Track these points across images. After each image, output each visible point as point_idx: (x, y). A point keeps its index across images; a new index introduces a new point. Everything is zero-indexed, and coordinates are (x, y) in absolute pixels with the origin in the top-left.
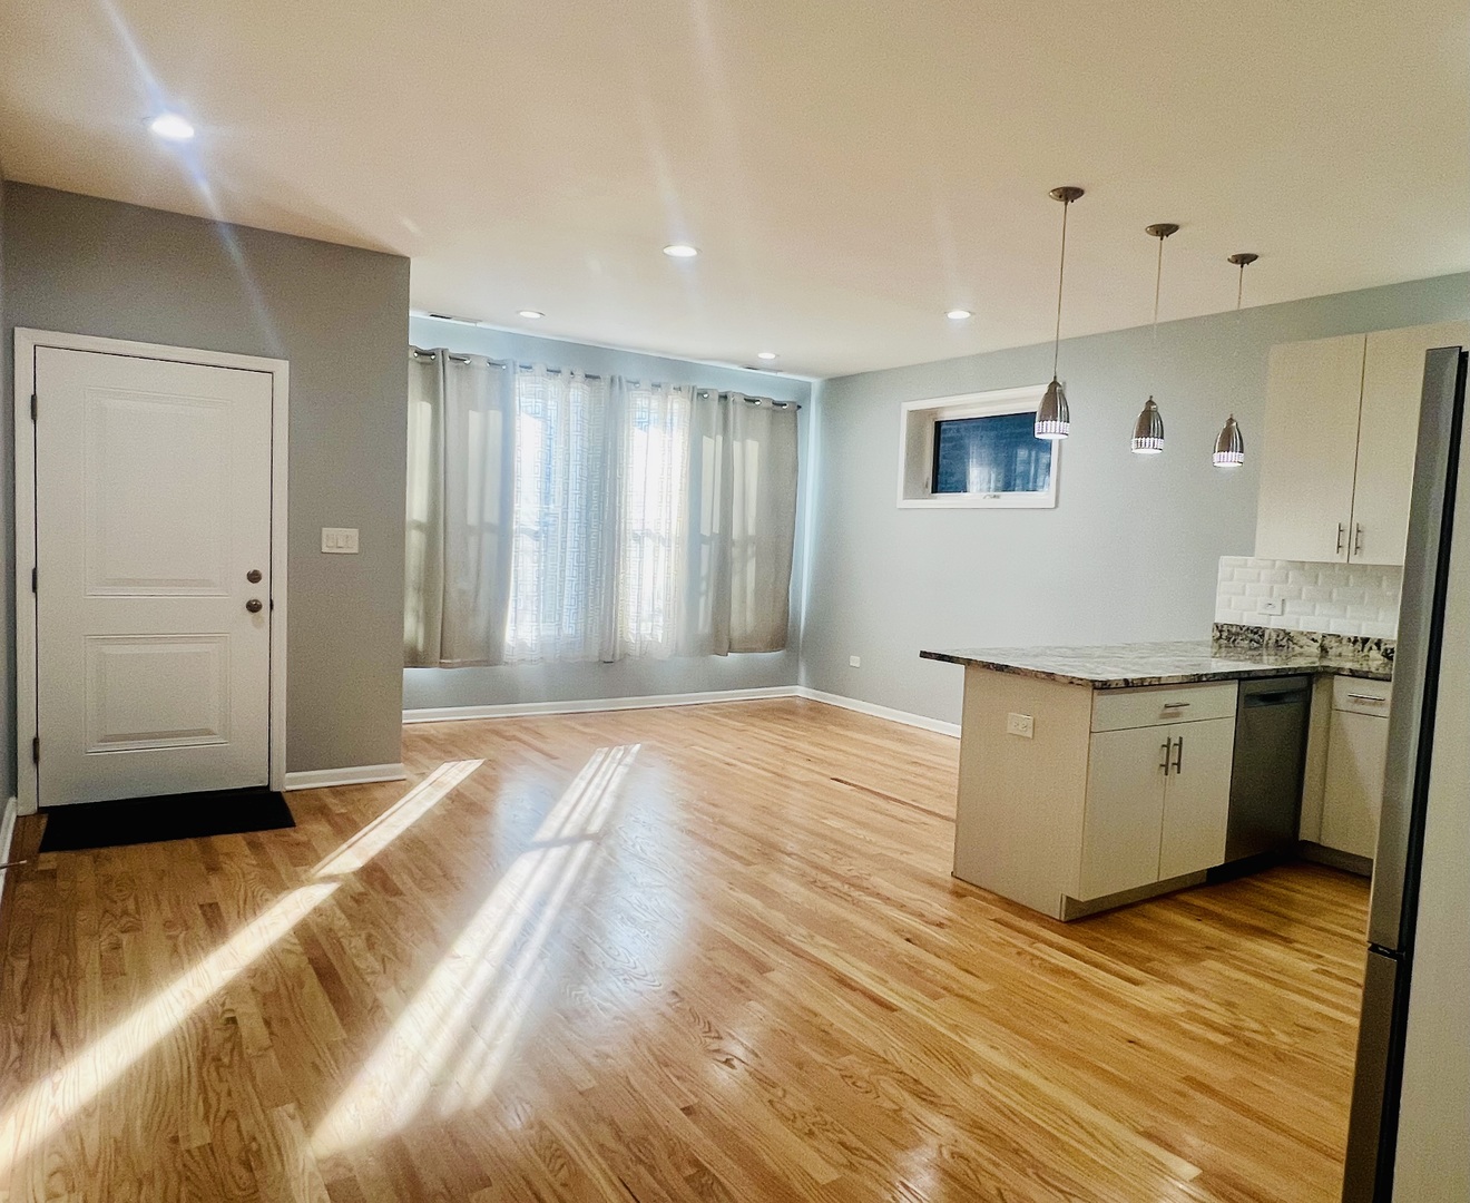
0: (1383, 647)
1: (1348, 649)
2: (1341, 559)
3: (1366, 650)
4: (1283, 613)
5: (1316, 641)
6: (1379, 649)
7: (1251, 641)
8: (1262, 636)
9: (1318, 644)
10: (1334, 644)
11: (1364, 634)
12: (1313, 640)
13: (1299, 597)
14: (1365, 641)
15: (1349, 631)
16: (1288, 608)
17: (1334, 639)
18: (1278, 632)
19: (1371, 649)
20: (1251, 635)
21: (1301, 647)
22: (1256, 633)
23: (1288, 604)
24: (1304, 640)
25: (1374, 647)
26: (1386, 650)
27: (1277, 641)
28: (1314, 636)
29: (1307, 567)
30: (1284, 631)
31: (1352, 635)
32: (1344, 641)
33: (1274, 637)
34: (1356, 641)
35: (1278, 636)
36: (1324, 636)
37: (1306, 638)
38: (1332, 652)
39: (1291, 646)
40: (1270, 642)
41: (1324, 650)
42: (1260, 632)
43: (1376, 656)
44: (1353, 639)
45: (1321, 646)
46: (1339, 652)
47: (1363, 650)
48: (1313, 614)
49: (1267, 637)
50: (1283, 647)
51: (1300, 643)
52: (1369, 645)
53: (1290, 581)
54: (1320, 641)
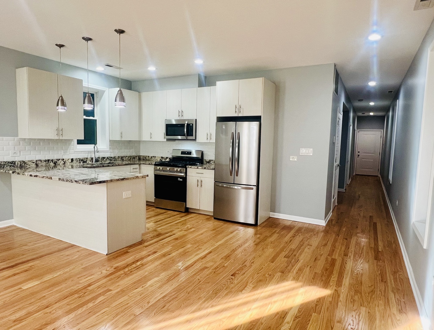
0: (53, 161)
1: (44, 164)
2: (57, 138)
3: (49, 163)
4: (20, 156)
5: (34, 163)
6: (52, 162)
7: (10, 166)
9: (35, 164)
10: (40, 163)
11: (47, 159)
13: (25, 149)
14: (49, 160)
15: (43, 158)
16: (21, 154)
17: (40, 161)
19: (50, 162)
20: (10, 164)
21: (30, 165)
22: (12, 163)
23: (21, 152)
24: (30, 163)
25: (51, 162)
26: (54, 162)
27: (20, 165)
28: (33, 161)
29: (26, 140)
30: (23, 161)
31: (44, 159)
32: (42, 161)
33: (19, 163)
34: (46, 161)
35: (21, 163)
36: (36, 161)
37: (30, 162)
38: (39, 165)
39: (26, 165)
40: (18, 165)
41: (37, 165)
42: (14, 163)
43: (52, 164)
44: (45, 160)
45: (36, 164)
46: (41, 165)
47: (48, 163)
48: (30, 154)
49: (16, 164)
50: (23, 166)
51: (29, 164)
52: (49, 162)
53: (21, 145)
54: (35, 163)
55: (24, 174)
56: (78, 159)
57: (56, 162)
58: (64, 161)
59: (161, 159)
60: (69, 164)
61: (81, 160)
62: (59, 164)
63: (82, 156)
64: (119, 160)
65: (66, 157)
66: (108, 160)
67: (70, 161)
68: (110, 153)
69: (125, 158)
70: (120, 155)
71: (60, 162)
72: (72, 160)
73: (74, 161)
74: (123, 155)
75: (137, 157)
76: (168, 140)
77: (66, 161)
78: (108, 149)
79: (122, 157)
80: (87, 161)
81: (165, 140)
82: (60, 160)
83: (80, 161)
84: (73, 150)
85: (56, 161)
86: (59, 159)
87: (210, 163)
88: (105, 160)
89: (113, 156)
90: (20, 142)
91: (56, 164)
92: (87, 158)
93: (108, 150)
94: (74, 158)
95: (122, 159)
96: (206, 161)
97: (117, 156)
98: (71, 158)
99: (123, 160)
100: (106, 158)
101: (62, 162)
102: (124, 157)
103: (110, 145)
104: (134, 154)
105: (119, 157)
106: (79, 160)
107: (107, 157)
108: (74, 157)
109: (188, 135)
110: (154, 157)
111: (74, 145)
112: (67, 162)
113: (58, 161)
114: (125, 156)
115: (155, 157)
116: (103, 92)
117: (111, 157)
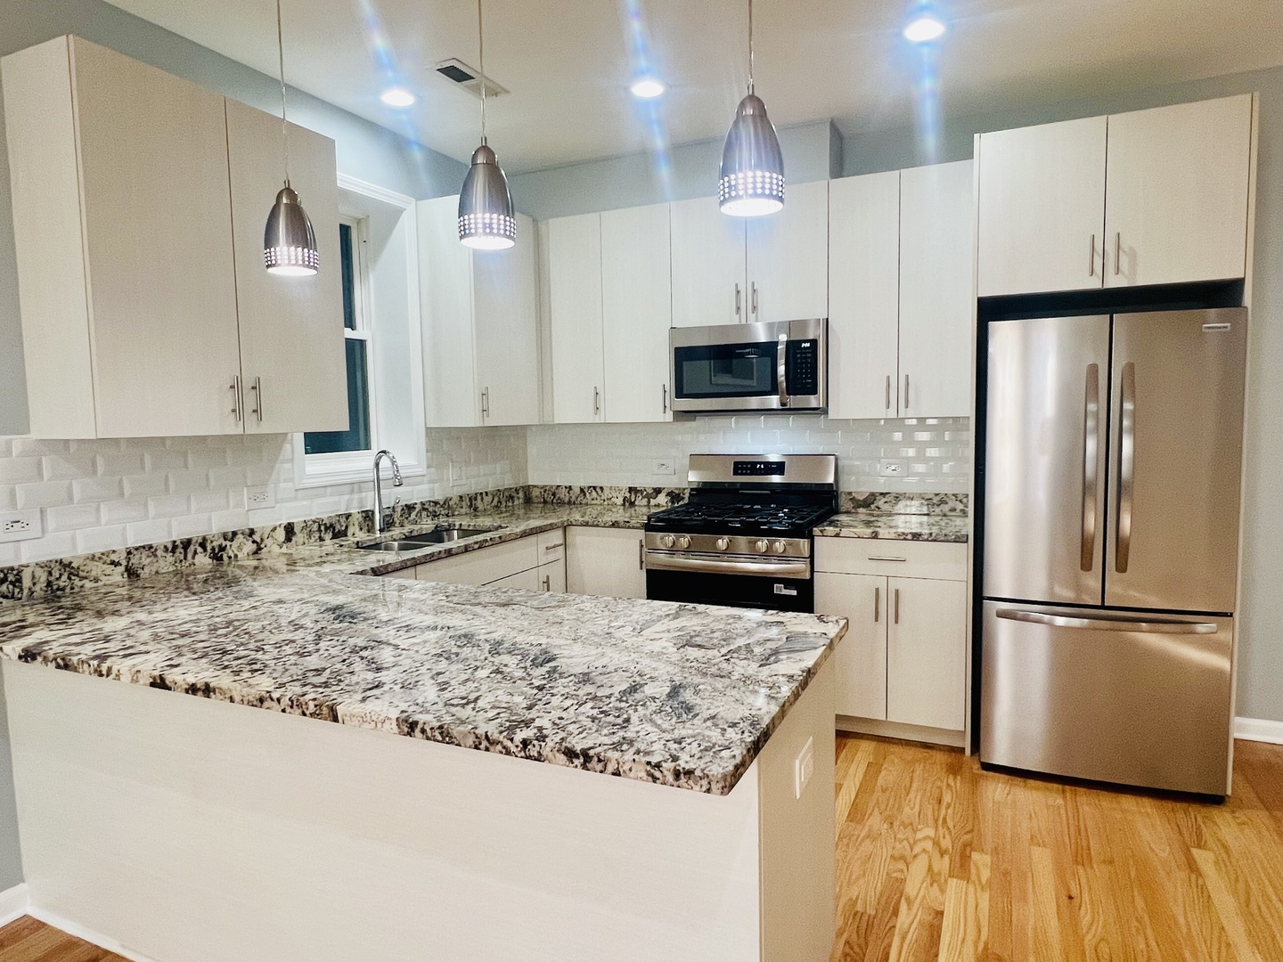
0: (209, 547)
1: (166, 564)
2: (231, 428)
3: (189, 556)
4: (43, 531)
5: (118, 563)
6: (205, 550)
8: (18, 581)
9: (121, 569)
10: (146, 561)
11: (178, 535)
12: (113, 563)
13: (71, 498)
14: (187, 544)
15: (160, 538)
16: (51, 523)
17: (145, 553)
18: (47, 567)
19: (195, 553)
21: (96, 580)
23: (50, 514)
24: (97, 569)
25: (200, 550)
26: (213, 549)
27: (49, 584)
28: (114, 557)
30: (61, 562)
31: (167, 540)
32: (159, 553)
33: (42, 576)
34: (175, 547)
35: (50, 574)
36: (129, 553)
37: (100, 564)
38: (144, 574)
39: (77, 582)
40: (37, 588)
41: (132, 573)
42: (11, 578)
43: (203, 560)
44: (170, 547)
45: (128, 569)
46: (154, 569)
47: (185, 558)
48: (98, 522)
49: (27, 583)
50: (63, 589)
51: (93, 573)
52: (192, 548)
53: (46, 475)
54: (124, 563)
55: (104, 668)
56: (314, 522)
57: (222, 549)
58: (257, 537)
59: (628, 495)
60: (276, 549)
61: (326, 529)
62: (236, 556)
63: (325, 509)
64: (463, 511)
65: (262, 520)
66: (424, 513)
67: (281, 535)
68: (431, 485)
69: (482, 499)
70: (464, 490)
71: (240, 548)
72: (290, 530)
73: (299, 537)
74: (471, 487)
75: (521, 495)
76: (682, 415)
77: (262, 540)
78: (422, 470)
79: (470, 499)
80: (347, 527)
81: (669, 417)
82: (240, 536)
83: (320, 530)
84: (290, 485)
85: (220, 546)
86: (234, 534)
87: (873, 506)
88: (413, 515)
89: (439, 497)
90: (39, 464)
91: (220, 559)
92: (348, 516)
93: (425, 473)
94: (297, 520)
95: (470, 506)
96: (853, 499)
97: (454, 493)
98: (285, 522)
99: (475, 509)
100: (418, 507)
101: (250, 547)
102: (479, 498)
103: (427, 451)
104: (508, 482)
105: (461, 497)
106: (315, 527)
107: (423, 504)
108: (299, 512)
109: (792, 390)
110: (595, 488)
111: (292, 460)
112: (266, 541)
113: (228, 543)
114: (481, 494)
115: (602, 488)
116: (395, 214)
117: (436, 503)
